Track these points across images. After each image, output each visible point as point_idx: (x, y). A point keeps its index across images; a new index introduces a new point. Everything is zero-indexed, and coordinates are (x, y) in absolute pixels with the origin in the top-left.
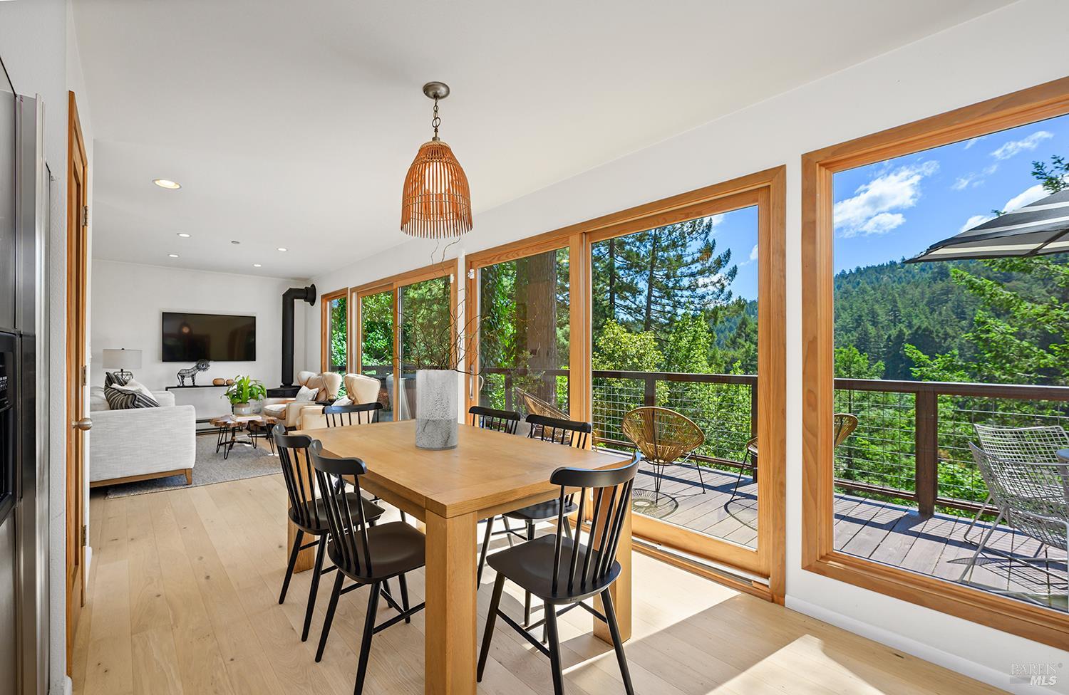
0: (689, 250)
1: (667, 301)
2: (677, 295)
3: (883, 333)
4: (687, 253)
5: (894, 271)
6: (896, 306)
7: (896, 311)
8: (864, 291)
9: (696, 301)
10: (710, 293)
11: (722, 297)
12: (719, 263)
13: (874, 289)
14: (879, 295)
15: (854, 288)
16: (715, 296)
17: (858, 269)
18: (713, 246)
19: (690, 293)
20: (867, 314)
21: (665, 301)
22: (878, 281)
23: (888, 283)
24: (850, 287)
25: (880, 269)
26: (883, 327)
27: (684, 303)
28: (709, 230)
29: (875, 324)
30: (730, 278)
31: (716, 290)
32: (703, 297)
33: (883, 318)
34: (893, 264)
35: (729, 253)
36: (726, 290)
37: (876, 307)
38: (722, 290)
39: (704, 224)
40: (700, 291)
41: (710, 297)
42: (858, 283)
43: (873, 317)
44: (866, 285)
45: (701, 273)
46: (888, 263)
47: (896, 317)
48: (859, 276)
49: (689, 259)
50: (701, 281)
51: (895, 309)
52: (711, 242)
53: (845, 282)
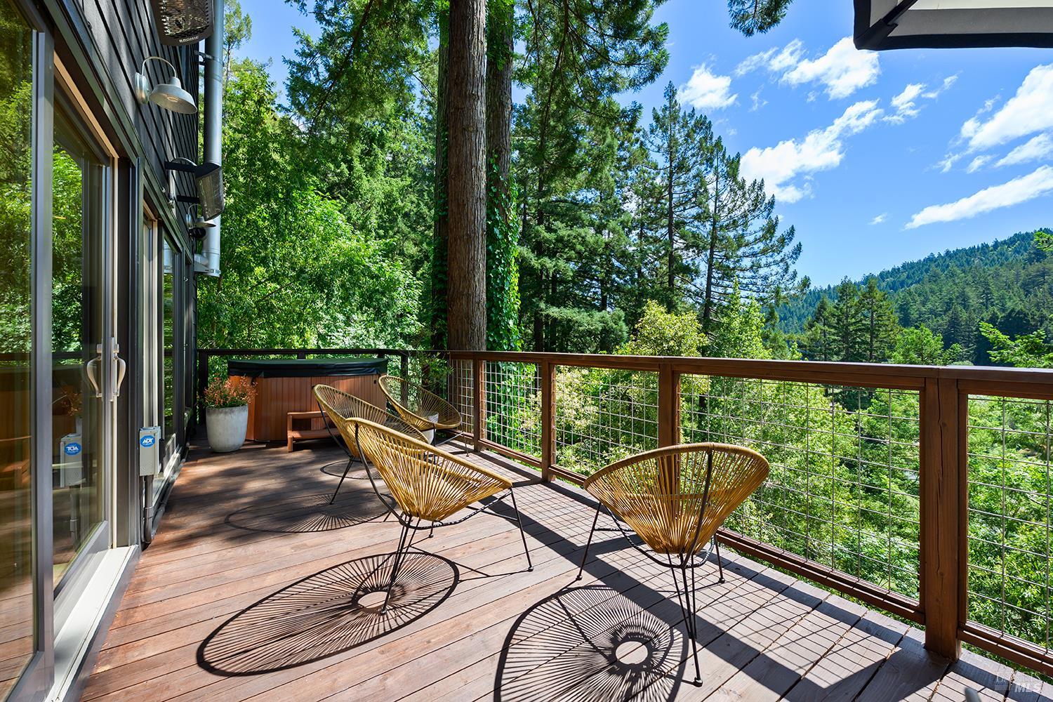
0: (750, 229)
1: (728, 283)
2: (738, 276)
3: (975, 316)
4: (748, 232)
5: (985, 253)
6: (989, 289)
7: (987, 294)
8: (953, 275)
9: (759, 282)
10: (774, 273)
11: (787, 277)
12: (783, 242)
13: (964, 271)
14: (970, 278)
15: (943, 271)
16: (779, 277)
17: (948, 253)
18: (776, 223)
19: (753, 274)
20: (957, 297)
21: (726, 283)
22: (968, 264)
23: (980, 265)
24: (939, 270)
25: (972, 252)
26: (974, 310)
27: (747, 284)
28: (772, 208)
29: (966, 307)
30: (794, 256)
31: (780, 271)
32: (766, 278)
33: (974, 301)
34: (985, 246)
35: (792, 231)
36: (791, 270)
37: (967, 290)
38: (786, 271)
39: (766, 201)
40: (762, 272)
41: (774, 278)
42: (948, 266)
43: (963, 300)
44: (956, 268)
45: (764, 252)
46: (980, 246)
47: (988, 299)
48: (948, 259)
49: (751, 238)
50: (763, 261)
51: (987, 292)
52: (773, 219)
53: (933, 265)
